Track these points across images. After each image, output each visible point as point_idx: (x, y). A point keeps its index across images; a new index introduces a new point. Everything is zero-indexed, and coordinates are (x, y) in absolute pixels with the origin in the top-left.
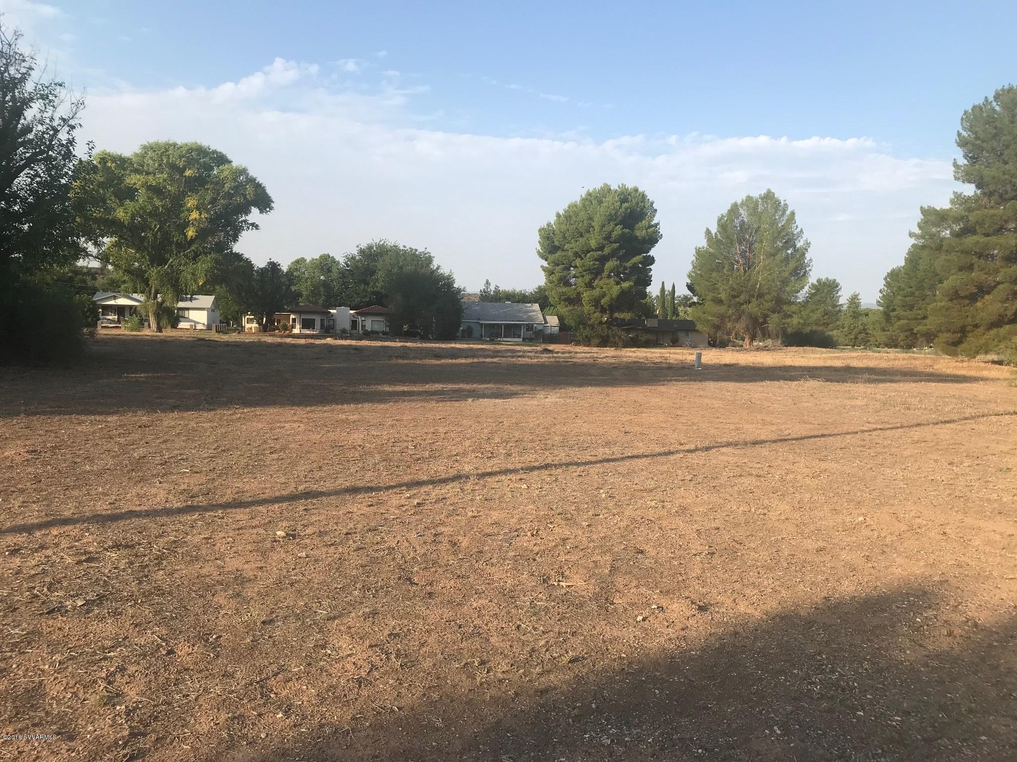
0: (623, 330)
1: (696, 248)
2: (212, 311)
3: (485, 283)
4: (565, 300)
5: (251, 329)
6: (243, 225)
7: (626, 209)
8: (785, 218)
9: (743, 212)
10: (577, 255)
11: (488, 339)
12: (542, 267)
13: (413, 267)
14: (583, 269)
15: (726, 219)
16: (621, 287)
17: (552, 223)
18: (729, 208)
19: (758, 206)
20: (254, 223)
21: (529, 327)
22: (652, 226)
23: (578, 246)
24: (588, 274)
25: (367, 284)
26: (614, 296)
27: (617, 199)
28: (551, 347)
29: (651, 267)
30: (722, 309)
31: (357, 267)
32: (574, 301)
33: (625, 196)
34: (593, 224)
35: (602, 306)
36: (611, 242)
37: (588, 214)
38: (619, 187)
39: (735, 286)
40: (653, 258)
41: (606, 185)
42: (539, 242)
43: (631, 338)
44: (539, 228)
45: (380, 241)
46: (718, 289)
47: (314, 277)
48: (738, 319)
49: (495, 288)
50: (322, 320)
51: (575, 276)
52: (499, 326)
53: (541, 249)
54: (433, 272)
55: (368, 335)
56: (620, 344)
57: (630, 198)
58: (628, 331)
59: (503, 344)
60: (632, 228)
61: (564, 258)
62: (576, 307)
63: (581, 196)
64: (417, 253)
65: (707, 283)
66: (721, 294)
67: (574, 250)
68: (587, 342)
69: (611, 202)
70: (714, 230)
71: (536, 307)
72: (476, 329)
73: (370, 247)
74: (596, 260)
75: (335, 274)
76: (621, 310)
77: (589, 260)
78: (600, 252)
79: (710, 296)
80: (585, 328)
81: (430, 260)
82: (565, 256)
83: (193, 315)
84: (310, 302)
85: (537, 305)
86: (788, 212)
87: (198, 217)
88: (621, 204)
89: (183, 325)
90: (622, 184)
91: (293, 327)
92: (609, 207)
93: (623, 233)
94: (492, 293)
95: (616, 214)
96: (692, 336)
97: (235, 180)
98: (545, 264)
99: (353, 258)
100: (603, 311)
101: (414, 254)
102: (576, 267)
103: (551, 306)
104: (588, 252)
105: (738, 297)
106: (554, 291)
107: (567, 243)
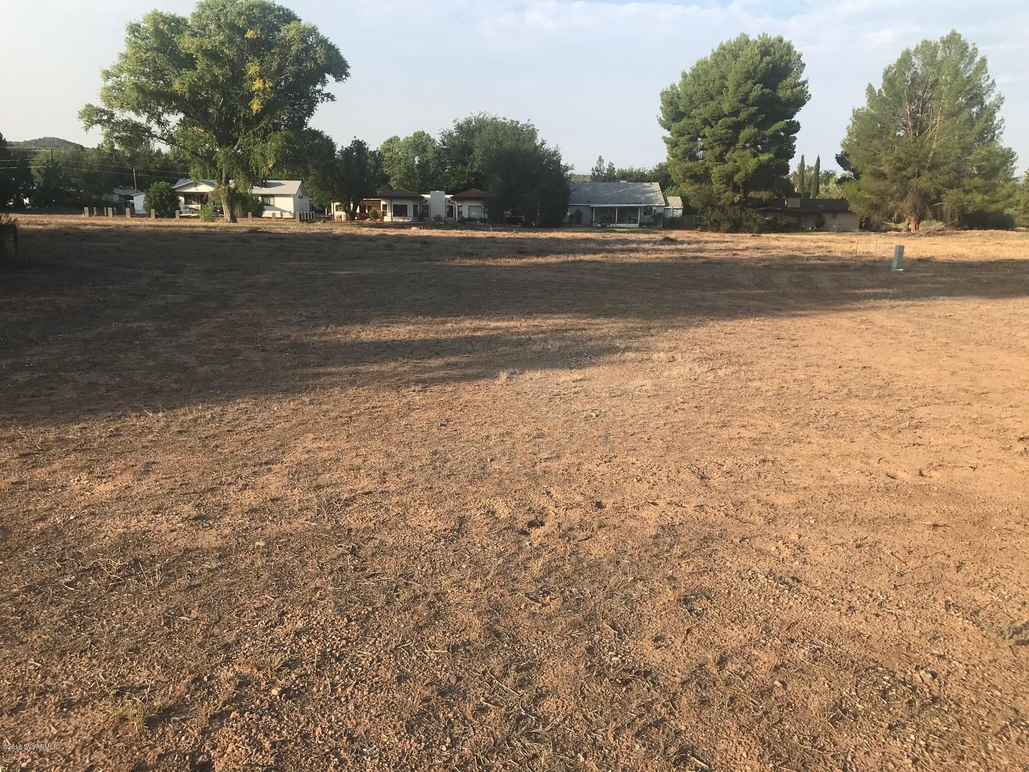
0: (759, 212)
1: (854, 110)
2: (299, 197)
3: (597, 159)
4: (691, 177)
5: (341, 217)
6: (317, 96)
7: (768, 64)
8: (973, 67)
9: (917, 62)
10: (706, 122)
11: (599, 225)
12: (664, 138)
13: (514, 143)
14: (713, 138)
15: (894, 71)
16: (759, 160)
17: (677, 85)
18: (899, 57)
19: (937, 53)
20: (329, 94)
21: (648, 210)
22: (799, 84)
23: (708, 111)
24: (719, 145)
25: (464, 163)
26: (750, 171)
27: (756, 51)
28: (673, 234)
29: (795, 135)
30: (882, 185)
31: (454, 146)
32: (701, 178)
33: (766, 48)
34: (727, 83)
35: (735, 184)
36: (748, 106)
37: (721, 71)
38: (759, 37)
39: (903, 156)
40: (798, 124)
41: (743, 35)
42: (661, 108)
43: (768, 221)
44: (661, 91)
45: (480, 114)
46: (879, 160)
47: (408, 157)
48: (902, 198)
49: (609, 166)
50: (415, 207)
51: (703, 149)
52: (612, 209)
53: (663, 116)
54: (536, 148)
55: (464, 223)
56: (756, 228)
57: (772, 50)
58: (764, 213)
59: (615, 232)
60: (774, 88)
61: (690, 126)
62: (703, 185)
63: (713, 50)
64: (519, 126)
65: (866, 153)
66: (883, 166)
67: (702, 116)
68: (716, 227)
69: (750, 55)
70: (878, 85)
71: (656, 186)
72: (586, 213)
73: (469, 122)
74: (729, 127)
75: (430, 155)
76: (758, 190)
77: (720, 129)
78: (734, 118)
79: (869, 168)
80: (713, 211)
81: (532, 134)
82: (691, 124)
83: (278, 202)
84: (404, 185)
85: (658, 184)
86: (977, 59)
87: (261, 86)
88: (762, 58)
89: (267, 213)
90: (764, 34)
91: (384, 214)
92: (746, 62)
93: (763, 93)
94: (605, 172)
95: (755, 70)
96: (842, 219)
97: (304, 41)
98: (668, 134)
99: (450, 135)
100: (736, 189)
101: (516, 127)
102: (704, 137)
103: (675, 184)
104: (720, 118)
105: (904, 169)
106: (677, 167)
107: (695, 108)
